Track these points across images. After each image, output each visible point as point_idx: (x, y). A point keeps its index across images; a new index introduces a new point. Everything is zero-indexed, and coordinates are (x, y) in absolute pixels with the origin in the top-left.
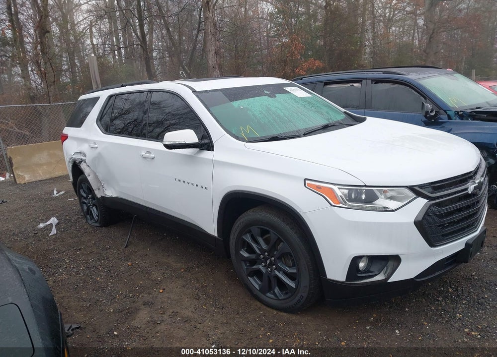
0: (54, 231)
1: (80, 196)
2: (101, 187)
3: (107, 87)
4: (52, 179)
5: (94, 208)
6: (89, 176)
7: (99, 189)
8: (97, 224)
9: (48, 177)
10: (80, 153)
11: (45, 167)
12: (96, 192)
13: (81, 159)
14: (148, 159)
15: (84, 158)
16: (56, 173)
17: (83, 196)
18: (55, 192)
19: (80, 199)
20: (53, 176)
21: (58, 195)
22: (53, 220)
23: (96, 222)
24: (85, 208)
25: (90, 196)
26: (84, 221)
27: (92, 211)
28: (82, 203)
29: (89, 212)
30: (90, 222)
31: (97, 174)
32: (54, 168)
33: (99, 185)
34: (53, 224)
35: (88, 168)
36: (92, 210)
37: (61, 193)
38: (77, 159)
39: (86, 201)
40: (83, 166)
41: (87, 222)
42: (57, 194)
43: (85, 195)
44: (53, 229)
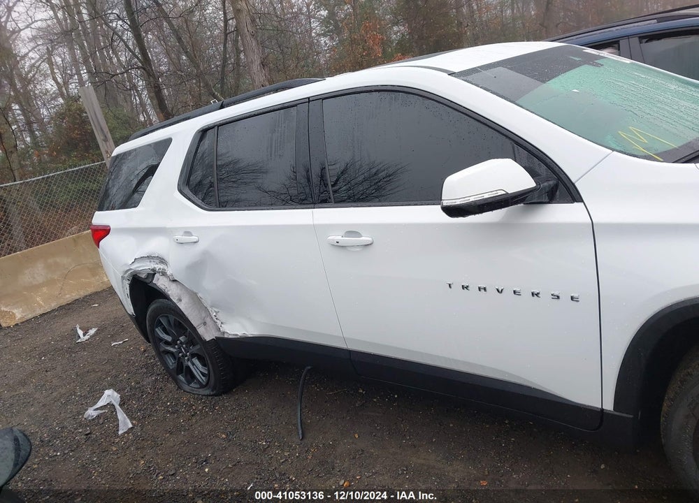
0: (125, 423)
1: (157, 341)
2: (208, 320)
3: (182, 117)
4: (61, 308)
5: (196, 361)
6: (180, 300)
7: (205, 324)
8: (207, 392)
9: (54, 305)
10: (149, 257)
11: (45, 289)
12: (201, 330)
13: (154, 270)
14: (349, 249)
15: (162, 266)
16: (68, 296)
17: (161, 340)
18: (80, 332)
19: (157, 348)
20: (63, 302)
21: (87, 337)
22: (110, 396)
23: (202, 386)
24: (171, 362)
25: (182, 339)
26: (172, 386)
27: (191, 367)
28: (162, 354)
29: (182, 369)
30: (186, 387)
31: (199, 295)
32: (62, 289)
33: (204, 315)
34: (115, 403)
35: (173, 286)
36: (189, 364)
37: (92, 332)
38: (140, 272)
39: (172, 349)
40: (161, 282)
41: (180, 388)
42: (84, 335)
43: (169, 338)
44: (119, 417)
